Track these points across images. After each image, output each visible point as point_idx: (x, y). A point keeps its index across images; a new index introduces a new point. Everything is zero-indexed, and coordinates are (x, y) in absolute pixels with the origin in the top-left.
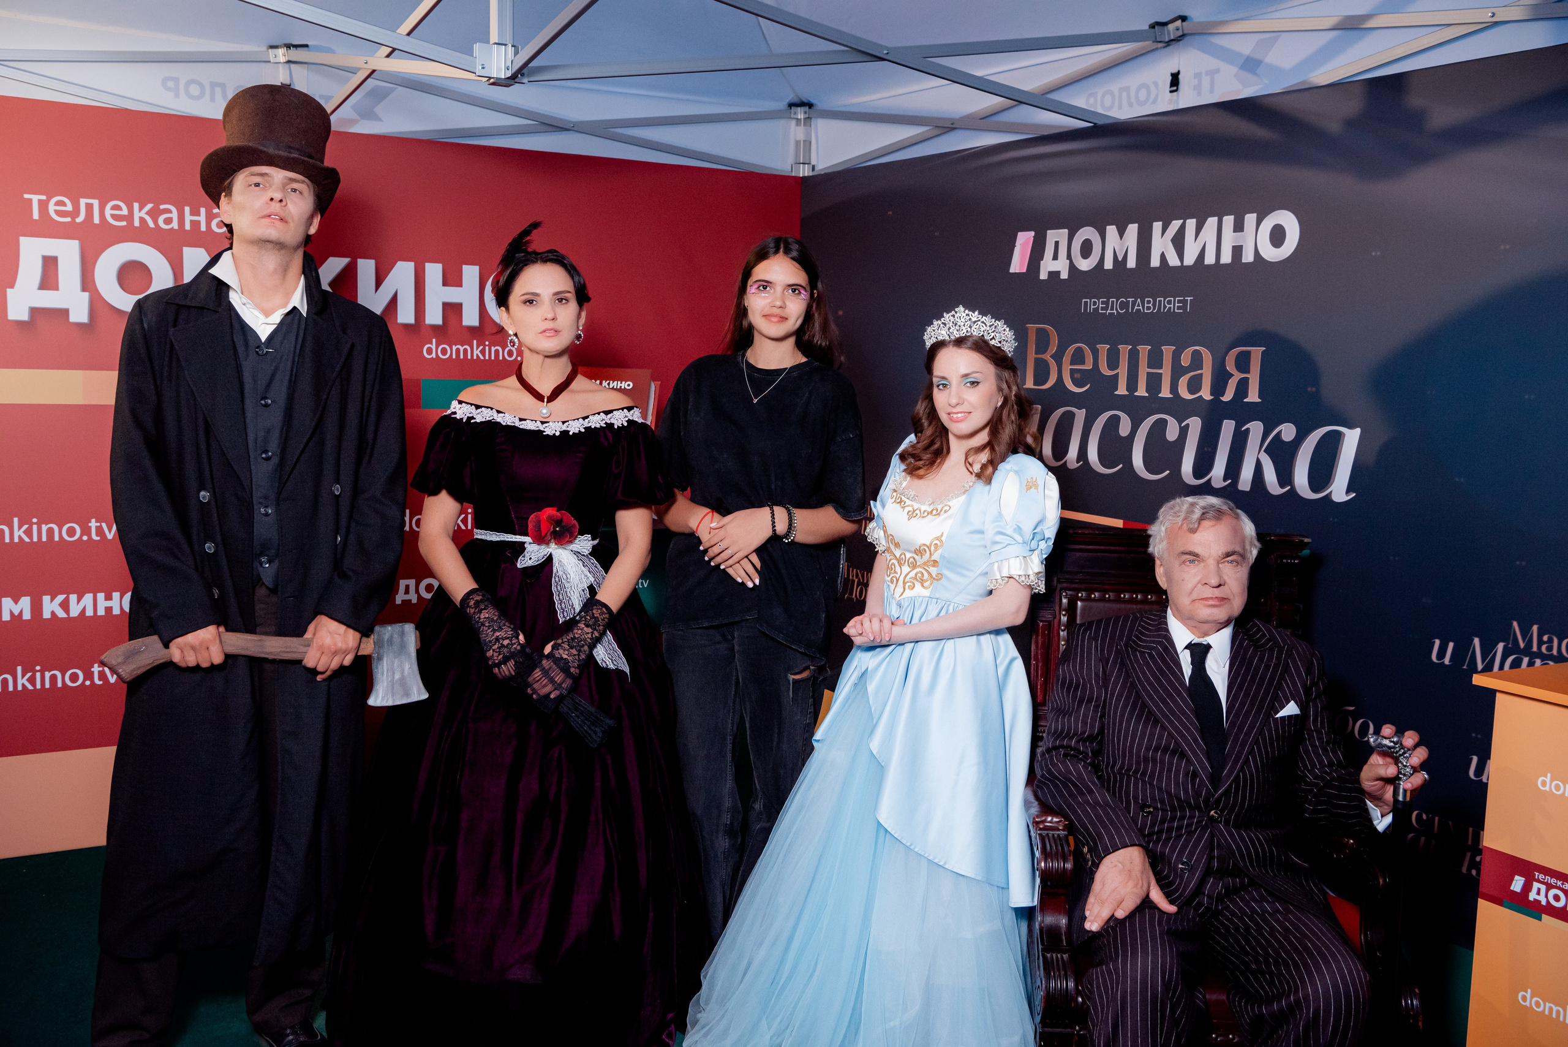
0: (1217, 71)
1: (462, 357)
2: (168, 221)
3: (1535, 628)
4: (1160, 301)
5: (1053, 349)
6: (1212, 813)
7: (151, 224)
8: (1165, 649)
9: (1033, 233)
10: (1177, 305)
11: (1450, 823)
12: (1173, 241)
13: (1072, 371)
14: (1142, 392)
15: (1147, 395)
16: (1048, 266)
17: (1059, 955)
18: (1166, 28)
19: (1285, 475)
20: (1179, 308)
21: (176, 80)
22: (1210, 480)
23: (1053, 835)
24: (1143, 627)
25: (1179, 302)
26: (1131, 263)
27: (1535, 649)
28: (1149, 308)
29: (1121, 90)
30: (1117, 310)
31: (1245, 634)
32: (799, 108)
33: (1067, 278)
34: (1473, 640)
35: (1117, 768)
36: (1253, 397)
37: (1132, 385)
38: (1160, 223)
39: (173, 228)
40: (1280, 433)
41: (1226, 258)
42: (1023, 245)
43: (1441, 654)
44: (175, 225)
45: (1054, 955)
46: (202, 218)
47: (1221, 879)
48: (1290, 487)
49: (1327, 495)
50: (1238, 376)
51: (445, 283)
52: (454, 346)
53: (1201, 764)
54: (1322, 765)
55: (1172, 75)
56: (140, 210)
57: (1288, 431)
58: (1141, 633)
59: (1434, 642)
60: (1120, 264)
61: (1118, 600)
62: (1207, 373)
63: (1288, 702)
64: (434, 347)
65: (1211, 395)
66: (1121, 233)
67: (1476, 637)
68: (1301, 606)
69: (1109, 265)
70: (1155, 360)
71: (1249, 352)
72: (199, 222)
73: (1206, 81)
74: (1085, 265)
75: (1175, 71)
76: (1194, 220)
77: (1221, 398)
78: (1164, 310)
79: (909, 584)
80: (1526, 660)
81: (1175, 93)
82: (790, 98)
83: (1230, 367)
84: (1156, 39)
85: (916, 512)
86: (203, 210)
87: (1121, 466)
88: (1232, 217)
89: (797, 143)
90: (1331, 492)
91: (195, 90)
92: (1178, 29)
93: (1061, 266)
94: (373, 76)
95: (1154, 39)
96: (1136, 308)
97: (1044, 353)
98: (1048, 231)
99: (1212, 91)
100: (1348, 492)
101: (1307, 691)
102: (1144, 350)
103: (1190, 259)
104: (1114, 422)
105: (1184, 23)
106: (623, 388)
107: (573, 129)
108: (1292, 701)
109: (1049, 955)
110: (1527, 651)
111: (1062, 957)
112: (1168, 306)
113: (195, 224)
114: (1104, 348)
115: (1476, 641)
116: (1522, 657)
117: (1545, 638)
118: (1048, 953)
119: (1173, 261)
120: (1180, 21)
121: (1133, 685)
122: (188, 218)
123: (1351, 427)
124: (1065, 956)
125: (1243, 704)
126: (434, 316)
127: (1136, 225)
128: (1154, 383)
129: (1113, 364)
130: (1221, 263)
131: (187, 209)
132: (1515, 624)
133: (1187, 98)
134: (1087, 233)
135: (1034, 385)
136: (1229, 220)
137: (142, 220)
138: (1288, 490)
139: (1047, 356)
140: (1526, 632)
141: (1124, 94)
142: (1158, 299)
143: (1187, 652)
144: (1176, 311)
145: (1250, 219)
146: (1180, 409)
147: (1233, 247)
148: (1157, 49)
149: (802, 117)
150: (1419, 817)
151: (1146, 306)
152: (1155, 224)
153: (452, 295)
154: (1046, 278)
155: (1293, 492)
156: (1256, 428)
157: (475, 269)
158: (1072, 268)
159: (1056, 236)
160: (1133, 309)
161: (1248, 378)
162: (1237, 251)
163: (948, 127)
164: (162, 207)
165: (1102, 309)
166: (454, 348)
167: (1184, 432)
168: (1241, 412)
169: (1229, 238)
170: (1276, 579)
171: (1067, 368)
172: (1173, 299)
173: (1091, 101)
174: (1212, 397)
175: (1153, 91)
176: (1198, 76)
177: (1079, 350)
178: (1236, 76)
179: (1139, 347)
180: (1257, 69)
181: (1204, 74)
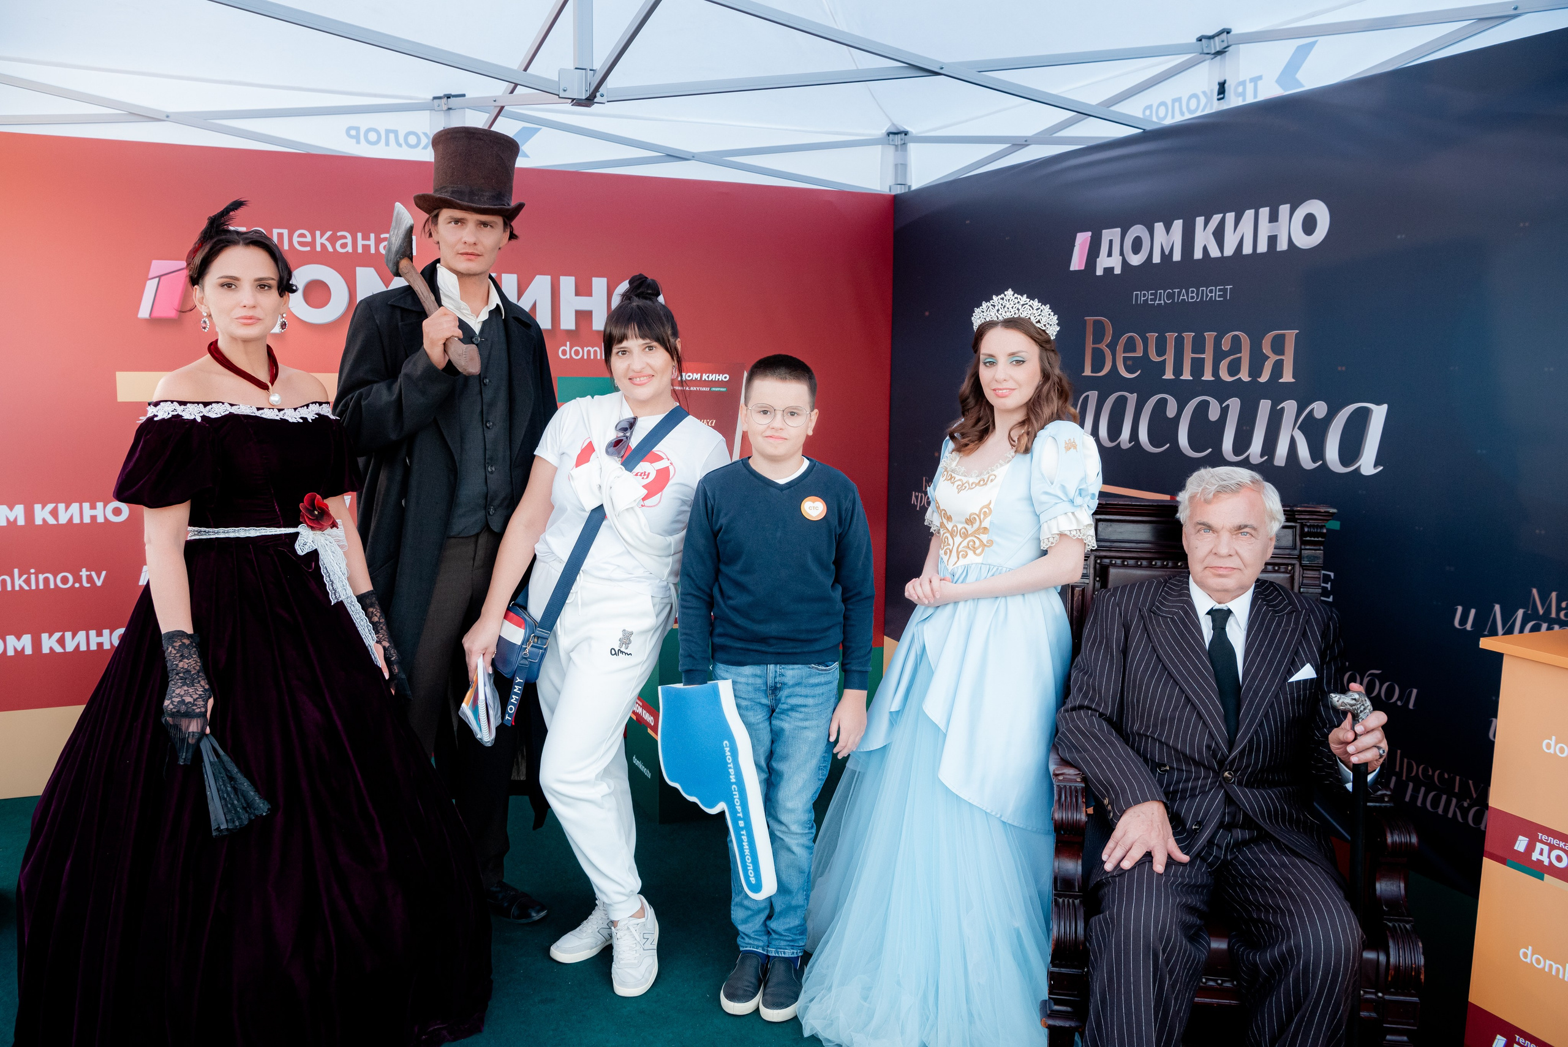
0: (1260, 78)
1: (592, 357)
2: (344, 246)
3: (1554, 595)
4: (1203, 291)
5: (1108, 339)
6: (1226, 774)
7: (330, 249)
8: (1186, 613)
9: (1089, 234)
10: (1218, 293)
11: (1471, 782)
12: (1214, 234)
13: (1125, 359)
14: (1186, 376)
15: (1192, 378)
16: (1103, 262)
17: (1071, 901)
18: (1212, 40)
19: (1317, 451)
20: (1220, 296)
21: (357, 129)
22: (1248, 456)
23: (1070, 787)
24: (1167, 593)
25: (1220, 290)
26: (1177, 256)
27: (1553, 615)
28: (1192, 298)
29: (1174, 101)
30: (1164, 300)
31: (1264, 600)
32: (896, 136)
33: (1120, 273)
34: (1494, 606)
35: (1135, 728)
36: (1287, 377)
37: (1178, 371)
38: (1203, 218)
39: (348, 251)
40: (1312, 410)
41: (1263, 247)
43: (1464, 620)
44: (349, 249)
45: (1066, 900)
46: (372, 243)
47: (1230, 831)
48: (1321, 462)
49: (1356, 468)
50: (1273, 358)
51: (577, 294)
52: (585, 348)
53: (1217, 727)
56: (321, 237)
57: (1320, 409)
58: (1164, 598)
59: (1457, 609)
60: (1166, 257)
61: (1150, 567)
62: (1245, 356)
63: (1303, 665)
64: (568, 349)
65: (1249, 377)
66: (1168, 229)
67: (1498, 603)
68: (1332, 575)
69: (1157, 259)
70: (1199, 346)
71: (1283, 336)
72: (369, 246)
73: (1250, 87)
74: (1136, 260)
75: (1222, 80)
77: (1258, 379)
78: (1206, 298)
79: (963, 553)
80: (1545, 626)
81: (1222, 98)
82: (888, 127)
83: (1266, 349)
84: (1203, 50)
85: (965, 485)
86: (372, 236)
87: (1168, 445)
88: (1267, 209)
89: (896, 165)
90: (1360, 466)
91: (373, 136)
92: (1223, 41)
93: (1115, 263)
94: (501, 114)
95: (1201, 51)
96: (1181, 298)
97: (1099, 344)
98: (1104, 231)
99: (1255, 96)
100: (1376, 465)
101: (1323, 655)
102: (1189, 336)
103: (1229, 251)
104: (1163, 403)
105: (1228, 35)
106: (720, 380)
107: (693, 158)
108: (1308, 664)
109: (1061, 900)
110: (1546, 617)
111: (1073, 902)
112: (1210, 295)
113: (366, 248)
114: (1153, 336)
115: (1497, 608)
116: (1542, 623)
117: (1564, 605)
118: (1061, 898)
119: (1215, 252)
120: (1225, 33)
121: (1154, 649)
122: (360, 242)
123: (1378, 403)
124: (1077, 902)
125: (1259, 669)
126: (568, 322)
127: (1181, 221)
128: (1198, 367)
129: (1161, 351)
130: (1258, 252)
131: (359, 235)
132: (1535, 591)
133: (1232, 101)
134: (1138, 230)
135: (1092, 372)
136: (1265, 212)
137: (323, 245)
138: (1320, 465)
139: (1103, 346)
140: (1545, 598)
141: (1177, 105)
142: (1201, 289)
143: (1209, 617)
144: (1217, 299)
145: (1284, 209)
146: (1222, 391)
147: (1269, 236)
148: (1204, 61)
149: (899, 143)
150: (1441, 776)
151: (1190, 296)
152: (1198, 219)
153: (584, 303)
154: (1102, 274)
155: (1324, 467)
156: (1290, 407)
157: (604, 281)
158: (1125, 263)
159: (1111, 235)
160: (1178, 299)
161: (1283, 360)
162: (1273, 240)
163: (1022, 145)
164: (339, 234)
165: (1152, 300)
166: (586, 349)
167: (1225, 411)
168: (1277, 392)
169: (1265, 228)
170: (1303, 547)
171: (1120, 356)
172: (1214, 288)
173: (1148, 112)
174: (1250, 379)
175: (1203, 100)
176: (1243, 83)
177: (1131, 339)
178: (1278, 81)
179: (1184, 335)
180: (1296, 74)
181: (1248, 81)
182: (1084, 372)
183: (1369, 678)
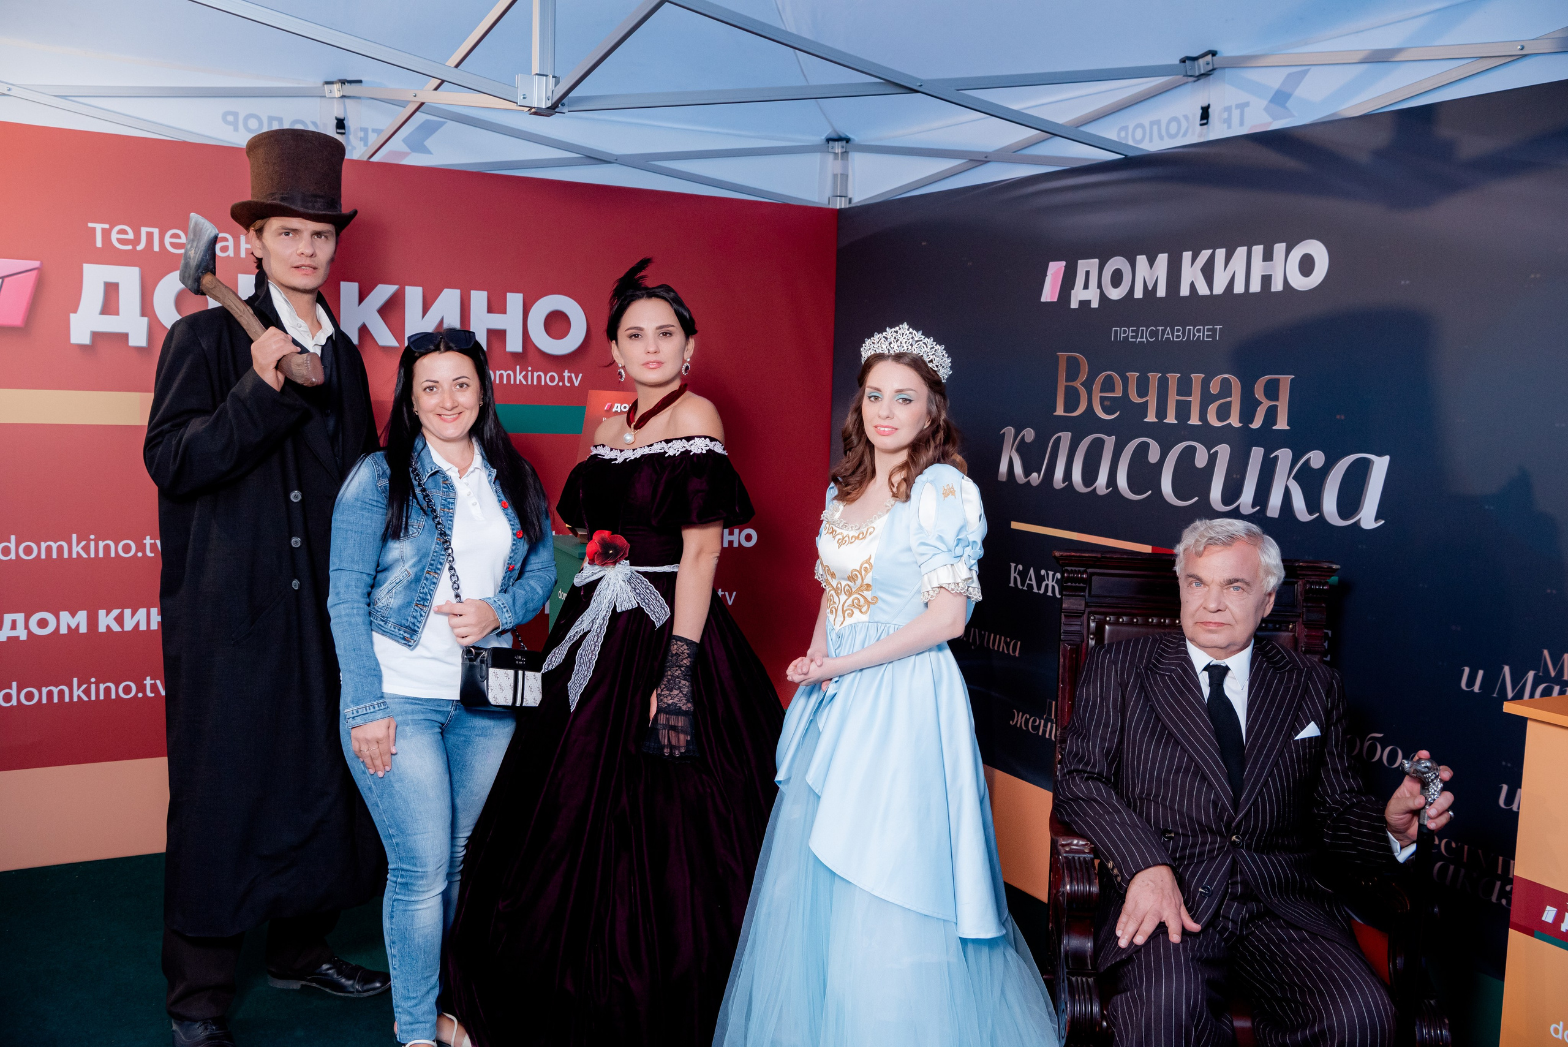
0: (1247, 104)
1: (505, 382)
2: (224, 249)
4: (1189, 330)
5: (1083, 377)
6: (1234, 838)
8: (1184, 670)
9: (1064, 263)
10: (1206, 333)
11: (1480, 851)
12: (1204, 270)
13: (1102, 399)
14: (1171, 419)
15: (1177, 422)
16: (1078, 295)
18: (1196, 62)
19: (1314, 502)
20: (1208, 336)
21: (235, 115)
22: (1238, 506)
23: (1079, 858)
24: (1163, 650)
25: (1208, 330)
26: (1161, 292)
28: (1178, 336)
29: (1152, 123)
30: (1146, 338)
31: (1264, 657)
32: (837, 142)
33: (1097, 307)
34: (1503, 668)
35: (1137, 792)
36: (1282, 424)
37: (1161, 412)
38: (1190, 253)
40: (1308, 460)
41: (1256, 287)
42: (1055, 275)
43: (1471, 682)
44: (231, 253)
45: (1079, 979)
47: (1245, 904)
48: (1318, 514)
49: (1355, 522)
50: (1266, 404)
51: (490, 310)
53: (1223, 789)
54: (1343, 791)
55: (1203, 108)
57: (1316, 459)
58: (1160, 655)
59: (1464, 670)
60: (1150, 293)
61: (1146, 624)
62: (1235, 400)
63: (1308, 723)
65: (1240, 422)
66: (1151, 262)
67: (1507, 665)
68: (1330, 633)
69: (1139, 294)
70: (1185, 388)
71: (1278, 380)
73: (1236, 113)
74: (1115, 294)
75: (1205, 105)
76: (1224, 250)
77: (1250, 425)
78: (1193, 338)
79: (848, 611)
80: (1556, 689)
81: (1205, 126)
82: (828, 132)
83: (1259, 394)
84: (1186, 72)
85: (845, 539)
87: (1150, 492)
88: (1261, 247)
89: (836, 175)
90: (1360, 519)
91: (253, 124)
92: (1208, 64)
93: (1092, 296)
94: (420, 110)
95: (1184, 73)
96: (1165, 336)
97: (1073, 382)
98: (1079, 261)
99: (1242, 124)
100: (1377, 519)
101: (1328, 713)
102: (1173, 377)
103: (1219, 288)
104: (1143, 449)
105: (1214, 58)
107: (615, 161)
108: (1313, 723)
110: (1558, 680)
111: (1087, 981)
112: (1198, 334)
114: (1133, 376)
115: (1507, 670)
116: (1553, 685)
118: (1073, 977)
119: (1203, 290)
120: (1210, 56)
121: (1153, 708)
123: (1380, 454)
124: (1091, 980)
125: (1262, 727)
127: (1166, 255)
128: (1183, 410)
129: (1143, 391)
130: (1250, 292)
132: (1546, 652)
133: (1217, 130)
134: (1117, 262)
135: (1065, 412)
136: (1258, 250)
138: (1317, 517)
139: (1077, 384)
140: (1556, 660)
141: (1155, 128)
142: (1187, 328)
143: (1207, 673)
144: (1205, 339)
145: (1280, 248)
146: (1209, 436)
147: (1262, 276)
148: (1186, 83)
149: (840, 151)
151: (1175, 334)
152: (1185, 254)
153: (497, 321)
154: (1077, 307)
155: (1321, 519)
156: (1284, 455)
157: (519, 297)
158: (1103, 297)
159: (1087, 266)
160: (1162, 337)
161: (1277, 406)
162: (1267, 280)
163: (981, 160)
165: (1132, 337)
167: (1213, 459)
168: (1269, 439)
169: (1259, 268)
170: (1305, 604)
171: (1097, 395)
172: (1202, 327)
173: (1123, 134)
174: (1241, 425)
175: (1184, 124)
176: (1228, 109)
177: (1109, 378)
178: (1266, 109)
179: (1169, 375)
180: (1286, 102)
181: (1234, 107)
182: (1055, 411)
183: (1371, 741)
